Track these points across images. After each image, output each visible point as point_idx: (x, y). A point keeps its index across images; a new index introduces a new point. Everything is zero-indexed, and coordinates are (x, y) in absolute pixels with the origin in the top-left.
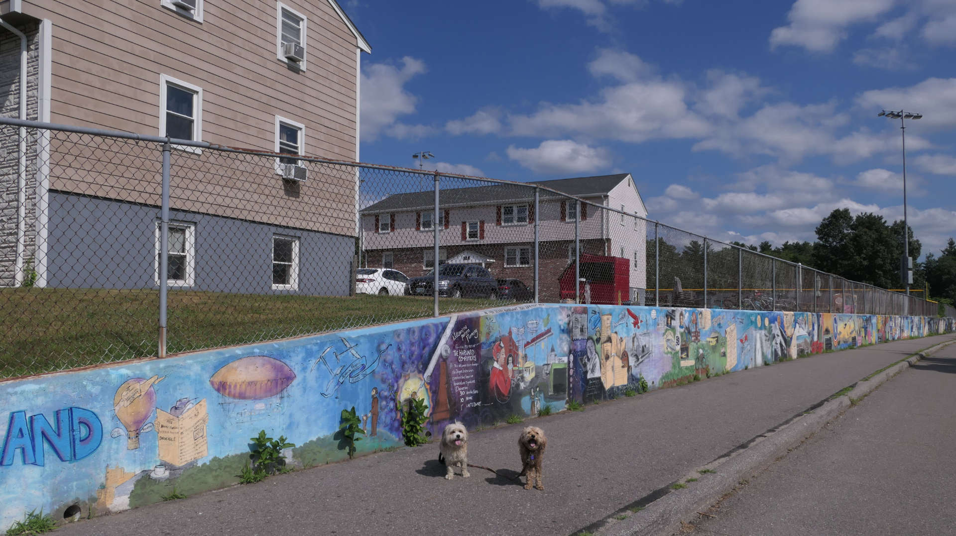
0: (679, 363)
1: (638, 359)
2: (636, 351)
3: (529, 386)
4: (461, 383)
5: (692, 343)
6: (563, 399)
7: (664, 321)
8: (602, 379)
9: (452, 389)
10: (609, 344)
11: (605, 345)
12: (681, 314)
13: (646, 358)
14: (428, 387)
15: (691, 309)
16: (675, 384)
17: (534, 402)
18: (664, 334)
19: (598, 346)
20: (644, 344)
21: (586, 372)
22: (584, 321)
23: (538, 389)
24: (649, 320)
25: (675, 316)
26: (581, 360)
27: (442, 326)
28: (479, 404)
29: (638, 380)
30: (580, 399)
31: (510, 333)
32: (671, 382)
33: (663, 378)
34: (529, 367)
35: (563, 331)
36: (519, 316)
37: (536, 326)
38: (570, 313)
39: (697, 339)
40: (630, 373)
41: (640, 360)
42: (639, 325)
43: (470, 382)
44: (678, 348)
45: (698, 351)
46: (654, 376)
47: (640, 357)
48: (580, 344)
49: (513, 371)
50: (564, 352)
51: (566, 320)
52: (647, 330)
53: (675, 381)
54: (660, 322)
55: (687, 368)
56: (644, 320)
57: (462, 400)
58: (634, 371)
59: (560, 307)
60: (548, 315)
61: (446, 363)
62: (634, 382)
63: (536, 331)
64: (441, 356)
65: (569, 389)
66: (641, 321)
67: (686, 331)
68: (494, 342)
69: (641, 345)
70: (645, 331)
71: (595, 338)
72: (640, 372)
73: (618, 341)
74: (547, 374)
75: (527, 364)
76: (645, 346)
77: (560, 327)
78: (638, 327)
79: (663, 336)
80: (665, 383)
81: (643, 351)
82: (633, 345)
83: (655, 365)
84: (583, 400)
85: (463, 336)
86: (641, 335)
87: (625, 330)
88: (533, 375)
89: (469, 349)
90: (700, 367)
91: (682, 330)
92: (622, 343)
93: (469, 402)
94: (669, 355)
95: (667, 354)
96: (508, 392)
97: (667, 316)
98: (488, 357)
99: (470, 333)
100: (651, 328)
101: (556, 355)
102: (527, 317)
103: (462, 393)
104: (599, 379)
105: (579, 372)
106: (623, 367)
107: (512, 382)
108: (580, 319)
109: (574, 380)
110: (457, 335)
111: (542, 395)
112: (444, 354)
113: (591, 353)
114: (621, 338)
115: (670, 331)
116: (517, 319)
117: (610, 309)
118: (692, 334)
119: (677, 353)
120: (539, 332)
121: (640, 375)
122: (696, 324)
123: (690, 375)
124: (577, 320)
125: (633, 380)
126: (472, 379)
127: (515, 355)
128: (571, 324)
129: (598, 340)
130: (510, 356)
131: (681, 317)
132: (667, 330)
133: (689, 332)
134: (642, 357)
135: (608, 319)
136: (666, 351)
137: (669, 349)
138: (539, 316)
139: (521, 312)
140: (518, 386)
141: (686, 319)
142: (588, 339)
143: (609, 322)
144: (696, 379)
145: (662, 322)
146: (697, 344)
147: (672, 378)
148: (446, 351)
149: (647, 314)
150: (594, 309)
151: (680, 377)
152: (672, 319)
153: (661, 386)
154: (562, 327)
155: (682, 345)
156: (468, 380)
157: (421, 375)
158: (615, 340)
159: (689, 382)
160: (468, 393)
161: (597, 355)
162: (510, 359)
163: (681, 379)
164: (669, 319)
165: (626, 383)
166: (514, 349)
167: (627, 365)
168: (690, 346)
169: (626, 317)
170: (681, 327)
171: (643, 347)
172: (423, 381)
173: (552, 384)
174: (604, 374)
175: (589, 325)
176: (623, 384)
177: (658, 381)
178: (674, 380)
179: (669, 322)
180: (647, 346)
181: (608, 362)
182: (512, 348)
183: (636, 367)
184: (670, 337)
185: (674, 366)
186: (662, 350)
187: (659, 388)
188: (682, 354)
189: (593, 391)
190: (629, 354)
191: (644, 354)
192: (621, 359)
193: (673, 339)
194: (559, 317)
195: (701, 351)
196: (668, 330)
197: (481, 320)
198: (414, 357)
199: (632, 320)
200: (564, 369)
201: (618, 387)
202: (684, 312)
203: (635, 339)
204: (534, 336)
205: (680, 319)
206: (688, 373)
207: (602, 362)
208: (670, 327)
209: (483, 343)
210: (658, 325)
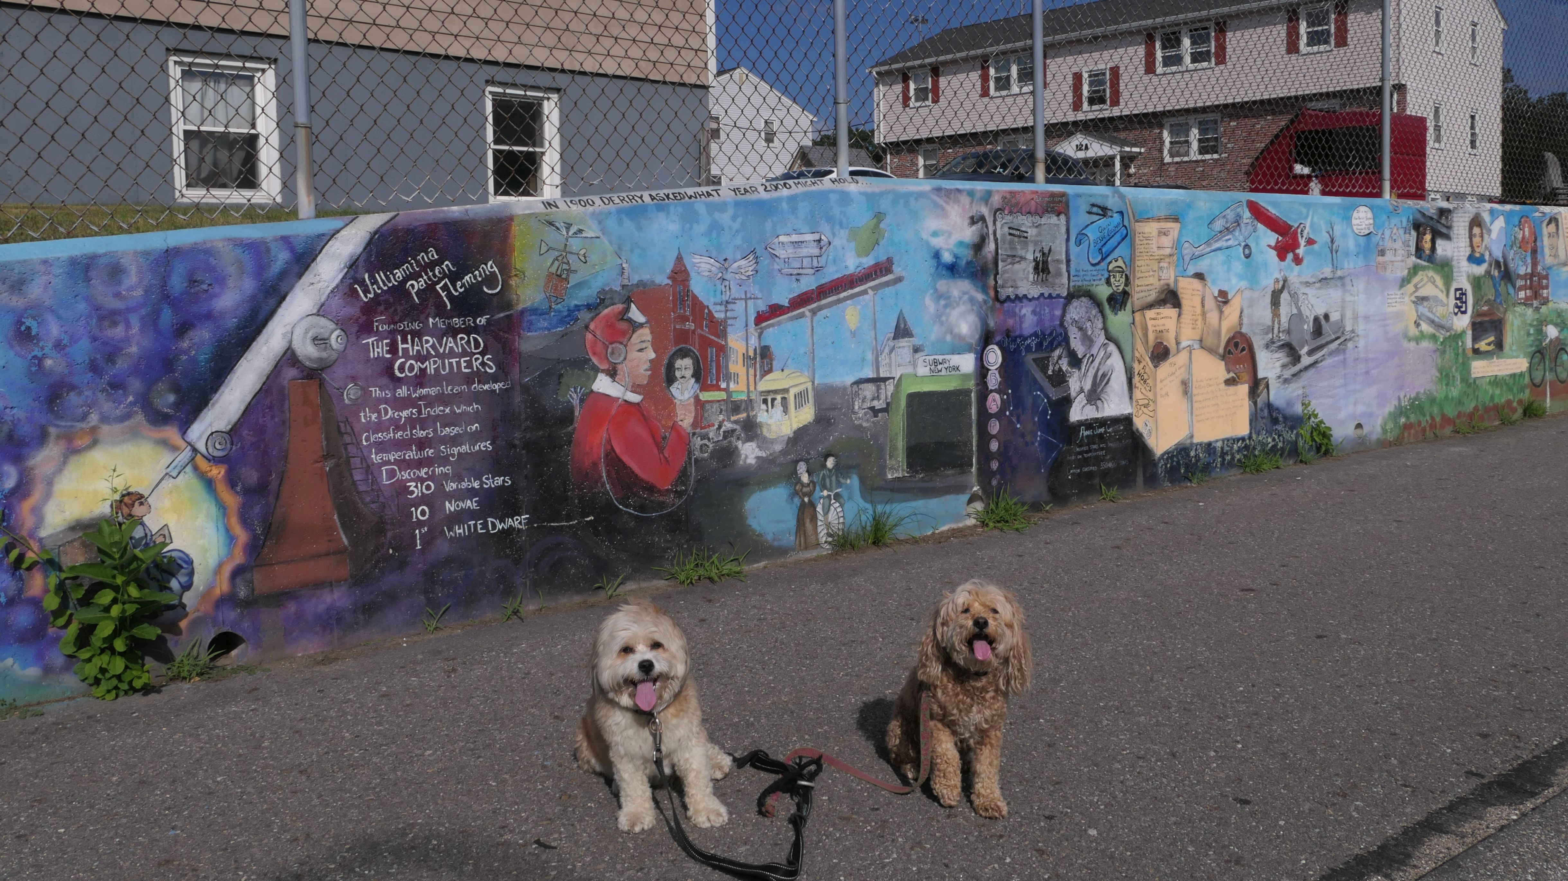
0: (1465, 369)
1: (1296, 358)
2: (1288, 332)
3: (784, 453)
4: (412, 454)
5: (1519, 309)
6: (959, 489)
7: (1406, 244)
8: (1139, 423)
9: (358, 476)
10: (1169, 312)
11: (1150, 314)
12: (1476, 222)
13: (1331, 354)
14: (218, 472)
15: (1517, 208)
16: (1448, 430)
17: (813, 505)
18: (1404, 282)
19: (1119, 320)
20: (1320, 311)
21: (1066, 402)
22: (1054, 238)
23: (830, 463)
24: (1344, 235)
25: (1449, 228)
26: (1043, 364)
27: (292, 249)
28: (518, 522)
29: (1295, 422)
30: (1036, 488)
31: (680, 274)
32: (1433, 426)
33: (1401, 411)
34: (786, 391)
35: (952, 269)
36: (725, 218)
37: (816, 251)
38: (985, 211)
39: (1536, 295)
40: (1261, 401)
41: (1306, 360)
42: (1301, 251)
43: (465, 448)
44: (1463, 322)
45: (1540, 331)
46: (1360, 409)
47: (1304, 351)
48: (1034, 312)
49: (700, 404)
50: (960, 337)
51: (969, 234)
52: (1335, 268)
53: (1446, 420)
54: (1388, 244)
55: (1496, 381)
56: (1322, 238)
57: (420, 513)
58: (1278, 395)
59: (938, 190)
60: (879, 217)
61: (322, 384)
62: (1279, 427)
63: (818, 269)
64: (289, 357)
65: (985, 456)
66: (1310, 242)
67: (1496, 273)
68: (593, 307)
69: (1309, 315)
70: (1327, 272)
71: (1103, 292)
72: (1305, 396)
73: (1210, 303)
74: (875, 411)
75: (772, 382)
76: (1326, 317)
77: (937, 255)
78: (1298, 260)
79: (1402, 286)
80: (1407, 427)
81: (1318, 331)
82: (1276, 314)
83: (1367, 373)
84: (1052, 490)
85: (416, 286)
86: (1307, 284)
87: (1238, 266)
88: (806, 415)
89: (453, 332)
90: (1549, 376)
91: (1479, 270)
92: (1227, 310)
93: (459, 517)
94: (1425, 344)
95: (1417, 340)
96: (674, 475)
97: (1417, 226)
98: (559, 361)
99: (454, 277)
100: (1350, 265)
101: (916, 350)
102: (768, 225)
103: (416, 490)
104: (1127, 420)
105: (1029, 401)
106: (1229, 382)
107: (698, 442)
108: (1032, 232)
109: (1008, 426)
110: (383, 282)
111: (853, 481)
112: (307, 350)
113: (1088, 340)
114: (1223, 294)
115: (1431, 273)
116: (716, 228)
117: (1173, 203)
118: (1520, 283)
119: (1460, 335)
120: (832, 274)
121: (1305, 405)
122: (1534, 252)
123: (1509, 402)
124: (1017, 234)
125: (1275, 421)
126: (475, 438)
127: (712, 352)
128: (991, 246)
129: (1118, 301)
130: (684, 353)
131: (1476, 230)
132: (1415, 270)
133: (1507, 276)
134: (1310, 353)
135: (1163, 233)
136: (1413, 331)
137: (1425, 327)
138: (829, 219)
139: (737, 204)
140: (726, 454)
141: (1494, 235)
142: (1071, 296)
143: (1166, 241)
144: (1530, 412)
145: (1399, 245)
146: (1537, 309)
147: (1436, 410)
148: (319, 341)
149: (1336, 220)
150: (1099, 201)
151: (1469, 406)
152: (1437, 234)
153: (1390, 437)
154: (947, 258)
155: (1476, 314)
156: (454, 441)
157: (171, 433)
158: (1197, 301)
159: (1506, 422)
160: (452, 486)
161: (1112, 347)
162: (685, 365)
163: (1471, 416)
164: (1428, 237)
165: (1243, 429)
166: (705, 331)
167: (1246, 376)
168: (1510, 317)
169: (1246, 230)
170: (1473, 259)
171: (1316, 319)
172: (187, 453)
173: (901, 444)
174: (1150, 404)
175: (1074, 249)
176: (1229, 433)
177: (1379, 421)
178: (1444, 417)
179: (1427, 246)
180: (1334, 317)
181: (1165, 368)
182: (690, 326)
183: (1286, 381)
184: (1428, 290)
185: (1445, 376)
186: (1396, 328)
187: (1383, 444)
188: (1475, 339)
189: (1098, 460)
190: (1258, 343)
191: (1321, 341)
192: (1223, 358)
193: (1442, 296)
194: (932, 223)
195: (1552, 332)
196: (1424, 268)
197: (516, 229)
198: (122, 364)
199: (1272, 238)
200: (961, 394)
201: (1209, 447)
202: (1486, 217)
203: (1285, 297)
204: (809, 283)
205: (1471, 236)
206: (1501, 396)
207: (1137, 367)
208: (1431, 258)
209: (534, 311)
210: (1382, 253)
